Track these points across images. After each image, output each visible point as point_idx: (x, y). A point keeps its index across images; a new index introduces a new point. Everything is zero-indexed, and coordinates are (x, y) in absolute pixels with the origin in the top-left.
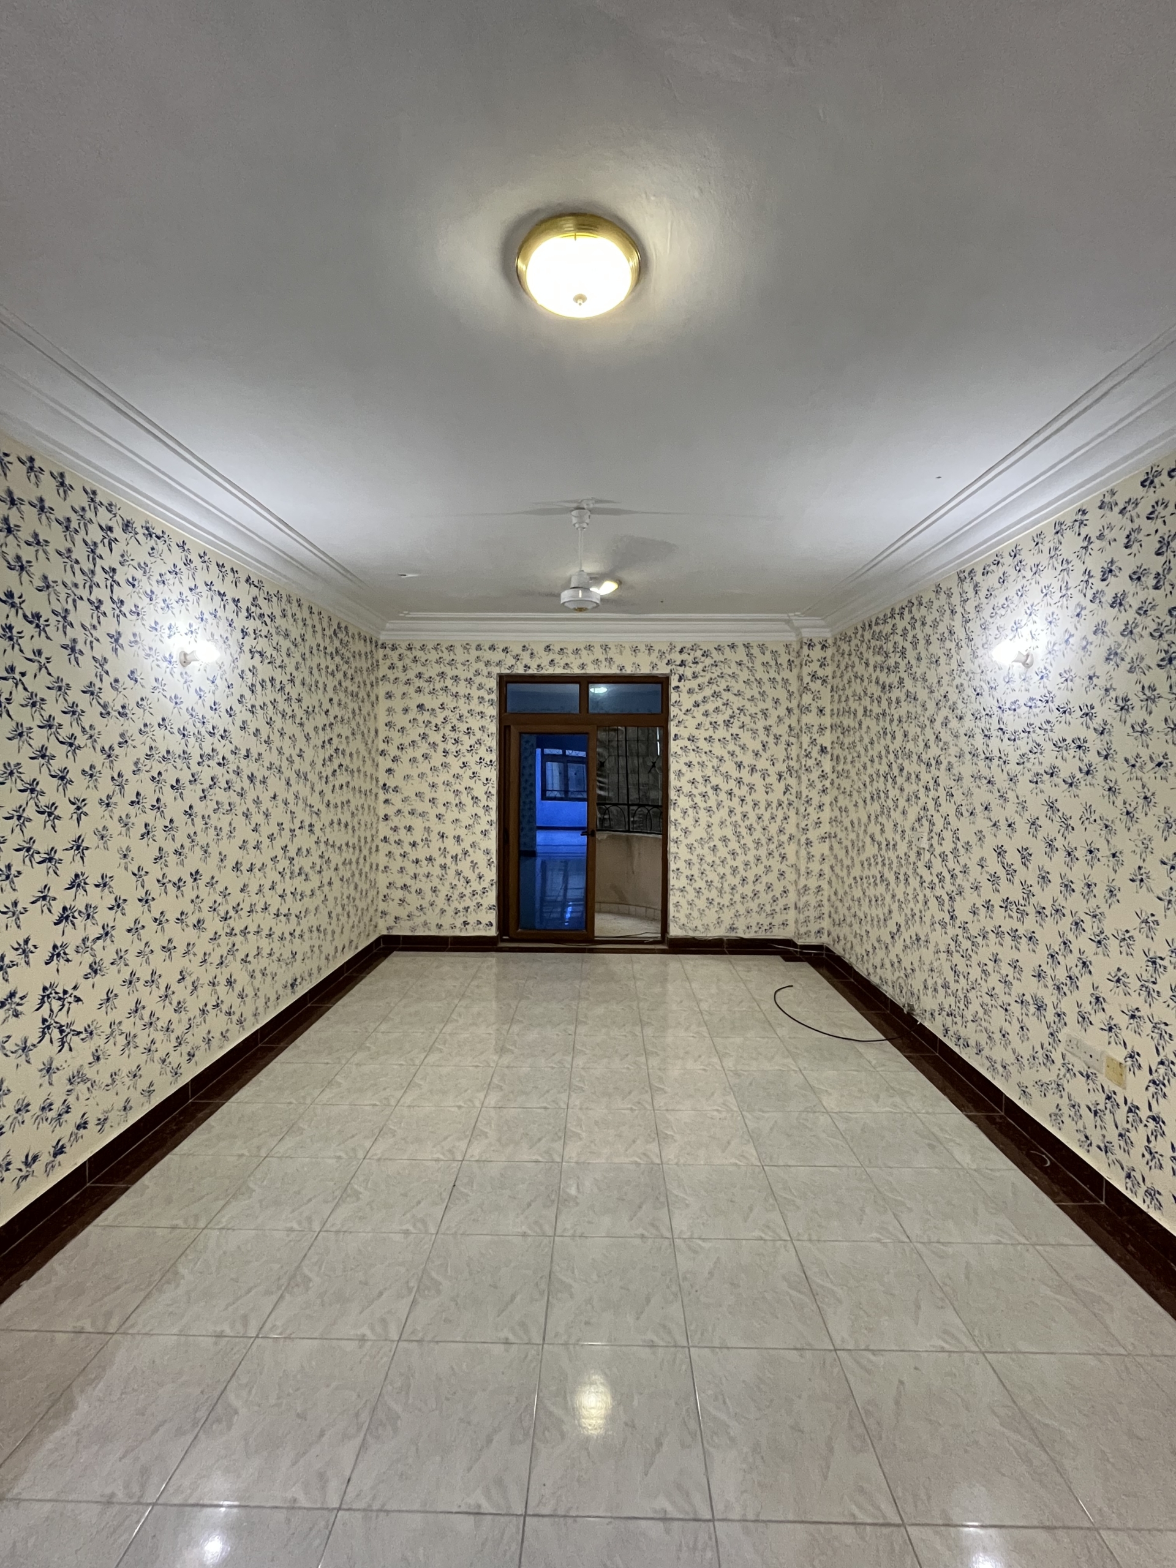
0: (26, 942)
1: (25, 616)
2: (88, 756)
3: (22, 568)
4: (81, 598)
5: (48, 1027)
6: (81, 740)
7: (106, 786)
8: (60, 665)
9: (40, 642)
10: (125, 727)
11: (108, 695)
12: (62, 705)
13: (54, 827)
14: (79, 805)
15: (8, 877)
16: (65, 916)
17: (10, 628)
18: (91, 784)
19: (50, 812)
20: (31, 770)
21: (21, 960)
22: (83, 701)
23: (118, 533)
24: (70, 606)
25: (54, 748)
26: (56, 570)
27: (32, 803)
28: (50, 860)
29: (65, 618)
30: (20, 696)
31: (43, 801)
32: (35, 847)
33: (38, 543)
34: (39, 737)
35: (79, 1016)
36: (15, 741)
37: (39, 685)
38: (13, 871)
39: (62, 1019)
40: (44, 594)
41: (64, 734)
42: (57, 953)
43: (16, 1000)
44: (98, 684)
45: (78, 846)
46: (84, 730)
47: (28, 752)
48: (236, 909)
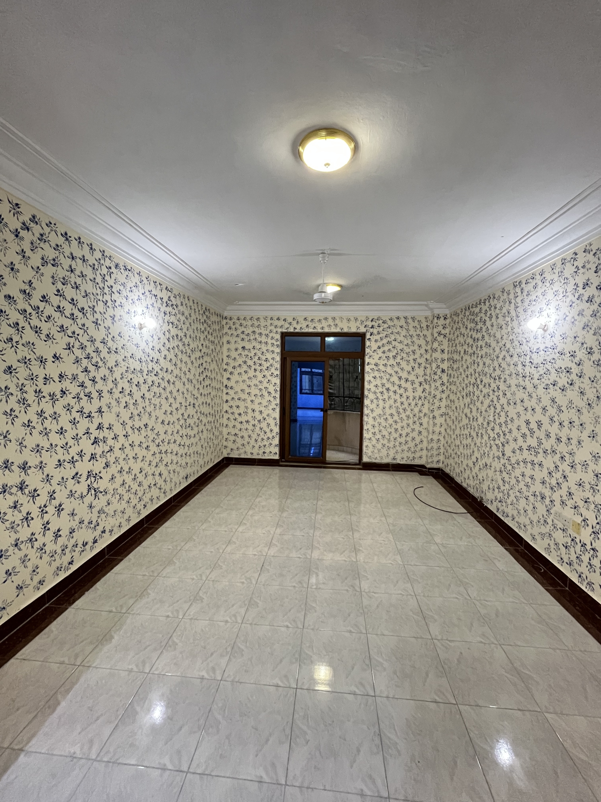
0: (81, 451)
1: (78, 309)
2: (103, 371)
3: (77, 287)
4: (99, 300)
5: (90, 489)
6: (101, 364)
7: (110, 385)
8: (92, 331)
9: (84, 321)
10: (117, 358)
11: (110, 344)
12: (93, 348)
13: (91, 402)
14: (100, 392)
15: (74, 423)
16: (95, 442)
17: (73, 314)
18: (104, 384)
19: (89, 396)
20: (82, 377)
21: (79, 459)
22: (101, 346)
23: (113, 269)
24: (95, 304)
25: (91, 368)
26: (89, 287)
27: (82, 391)
28: (90, 416)
29: (93, 309)
30: (77, 344)
31: (87, 391)
32: (84, 411)
33: (83, 276)
34: (85, 362)
35: (102, 485)
36: (76, 364)
37: (84, 339)
38: (76, 421)
39: (95, 485)
40: (86, 299)
41: (94, 361)
42: (93, 457)
43: (78, 476)
44: (106, 337)
45: (100, 411)
46: (101, 360)
47: (81, 369)
48: (163, 441)
